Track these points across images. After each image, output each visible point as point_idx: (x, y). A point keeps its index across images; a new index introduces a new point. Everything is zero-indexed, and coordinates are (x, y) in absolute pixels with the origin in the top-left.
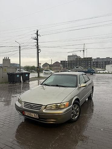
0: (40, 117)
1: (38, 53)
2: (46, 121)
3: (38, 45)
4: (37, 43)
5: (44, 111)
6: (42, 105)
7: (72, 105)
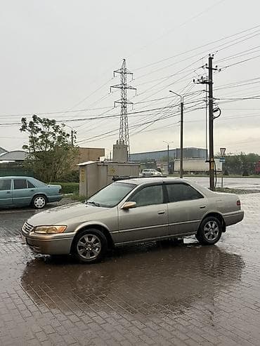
1: (212, 120)
5: (31, 233)
6: (32, 227)
7: (74, 233)
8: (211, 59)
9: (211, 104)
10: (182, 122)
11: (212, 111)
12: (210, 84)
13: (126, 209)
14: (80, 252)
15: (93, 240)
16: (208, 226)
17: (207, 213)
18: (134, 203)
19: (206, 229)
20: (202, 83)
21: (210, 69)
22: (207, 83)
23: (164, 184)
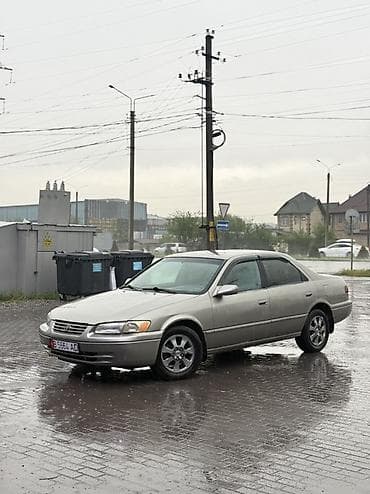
0: (82, 350)
1: (210, 149)
2: (95, 359)
3: (209, 107)
4: (209, 99)
5: (89, 335)
6: (87, 325)
7: (161, 332)
8: (209, 39)
9: (209, 121)
10: (132, 148)
11: (210, 135)
12: (208, 84)
13: (219, 297)
14: (166, 362)
15: (183, 343)
16: (313, 325)
17: (314, 304)
18: (232, 287)
19: (311, 328)
20: (194, 81)
21: (209, 57)
22: (203, 82)
23: (259, 259)
